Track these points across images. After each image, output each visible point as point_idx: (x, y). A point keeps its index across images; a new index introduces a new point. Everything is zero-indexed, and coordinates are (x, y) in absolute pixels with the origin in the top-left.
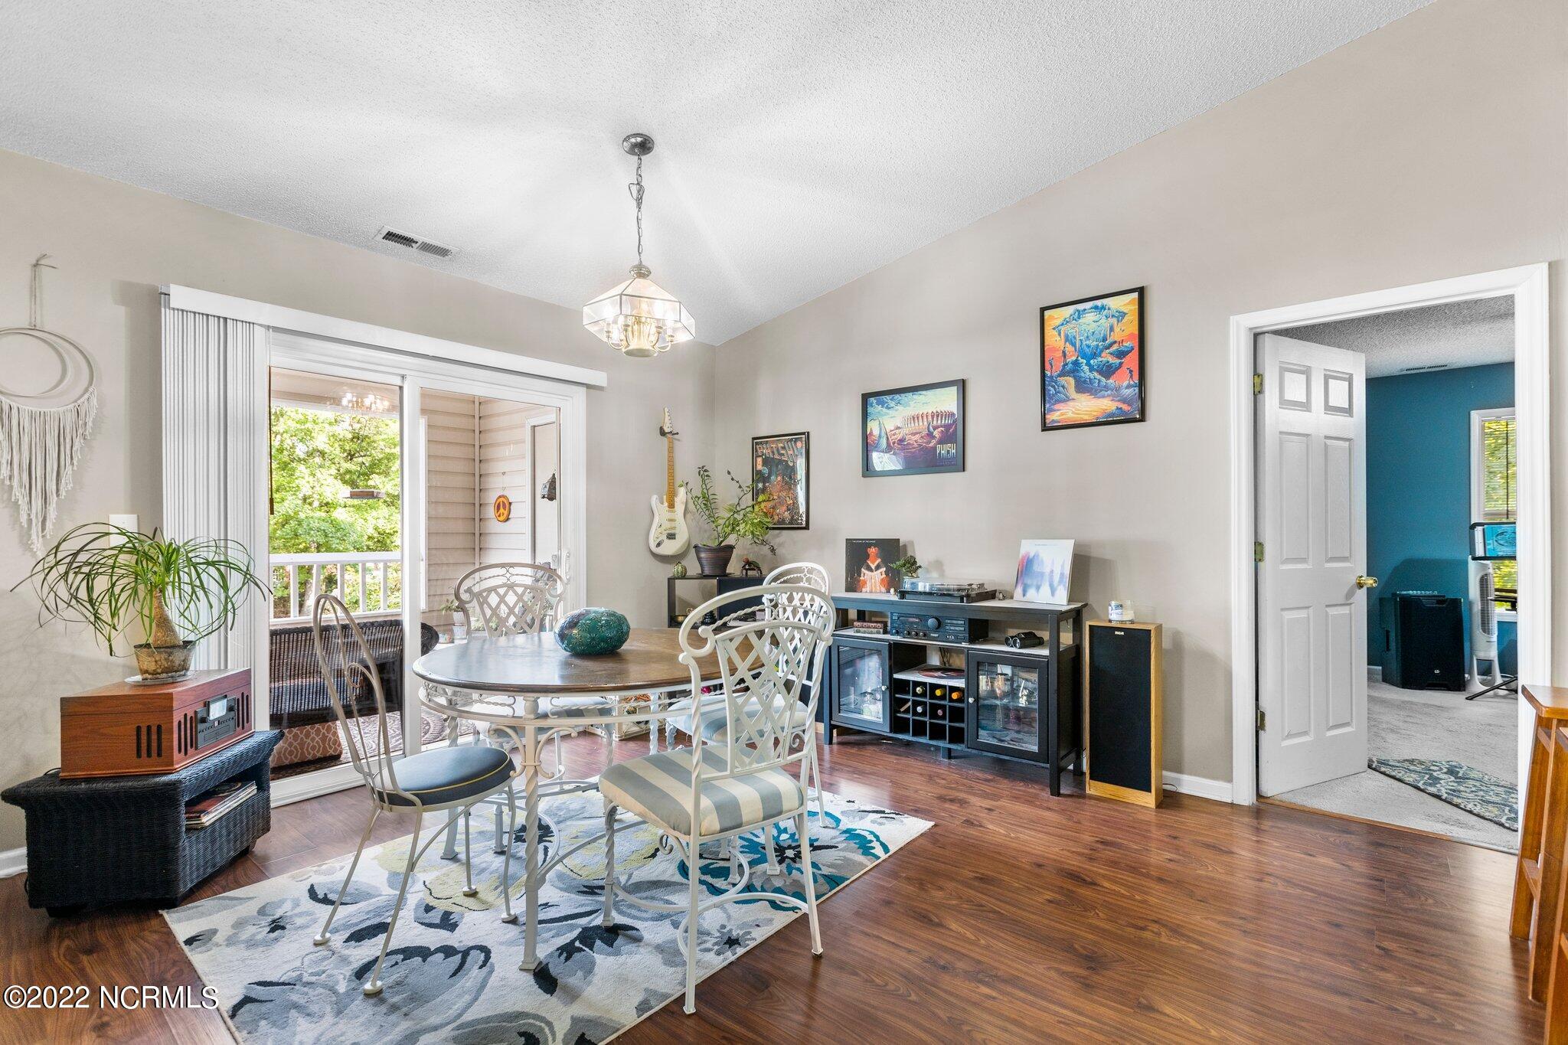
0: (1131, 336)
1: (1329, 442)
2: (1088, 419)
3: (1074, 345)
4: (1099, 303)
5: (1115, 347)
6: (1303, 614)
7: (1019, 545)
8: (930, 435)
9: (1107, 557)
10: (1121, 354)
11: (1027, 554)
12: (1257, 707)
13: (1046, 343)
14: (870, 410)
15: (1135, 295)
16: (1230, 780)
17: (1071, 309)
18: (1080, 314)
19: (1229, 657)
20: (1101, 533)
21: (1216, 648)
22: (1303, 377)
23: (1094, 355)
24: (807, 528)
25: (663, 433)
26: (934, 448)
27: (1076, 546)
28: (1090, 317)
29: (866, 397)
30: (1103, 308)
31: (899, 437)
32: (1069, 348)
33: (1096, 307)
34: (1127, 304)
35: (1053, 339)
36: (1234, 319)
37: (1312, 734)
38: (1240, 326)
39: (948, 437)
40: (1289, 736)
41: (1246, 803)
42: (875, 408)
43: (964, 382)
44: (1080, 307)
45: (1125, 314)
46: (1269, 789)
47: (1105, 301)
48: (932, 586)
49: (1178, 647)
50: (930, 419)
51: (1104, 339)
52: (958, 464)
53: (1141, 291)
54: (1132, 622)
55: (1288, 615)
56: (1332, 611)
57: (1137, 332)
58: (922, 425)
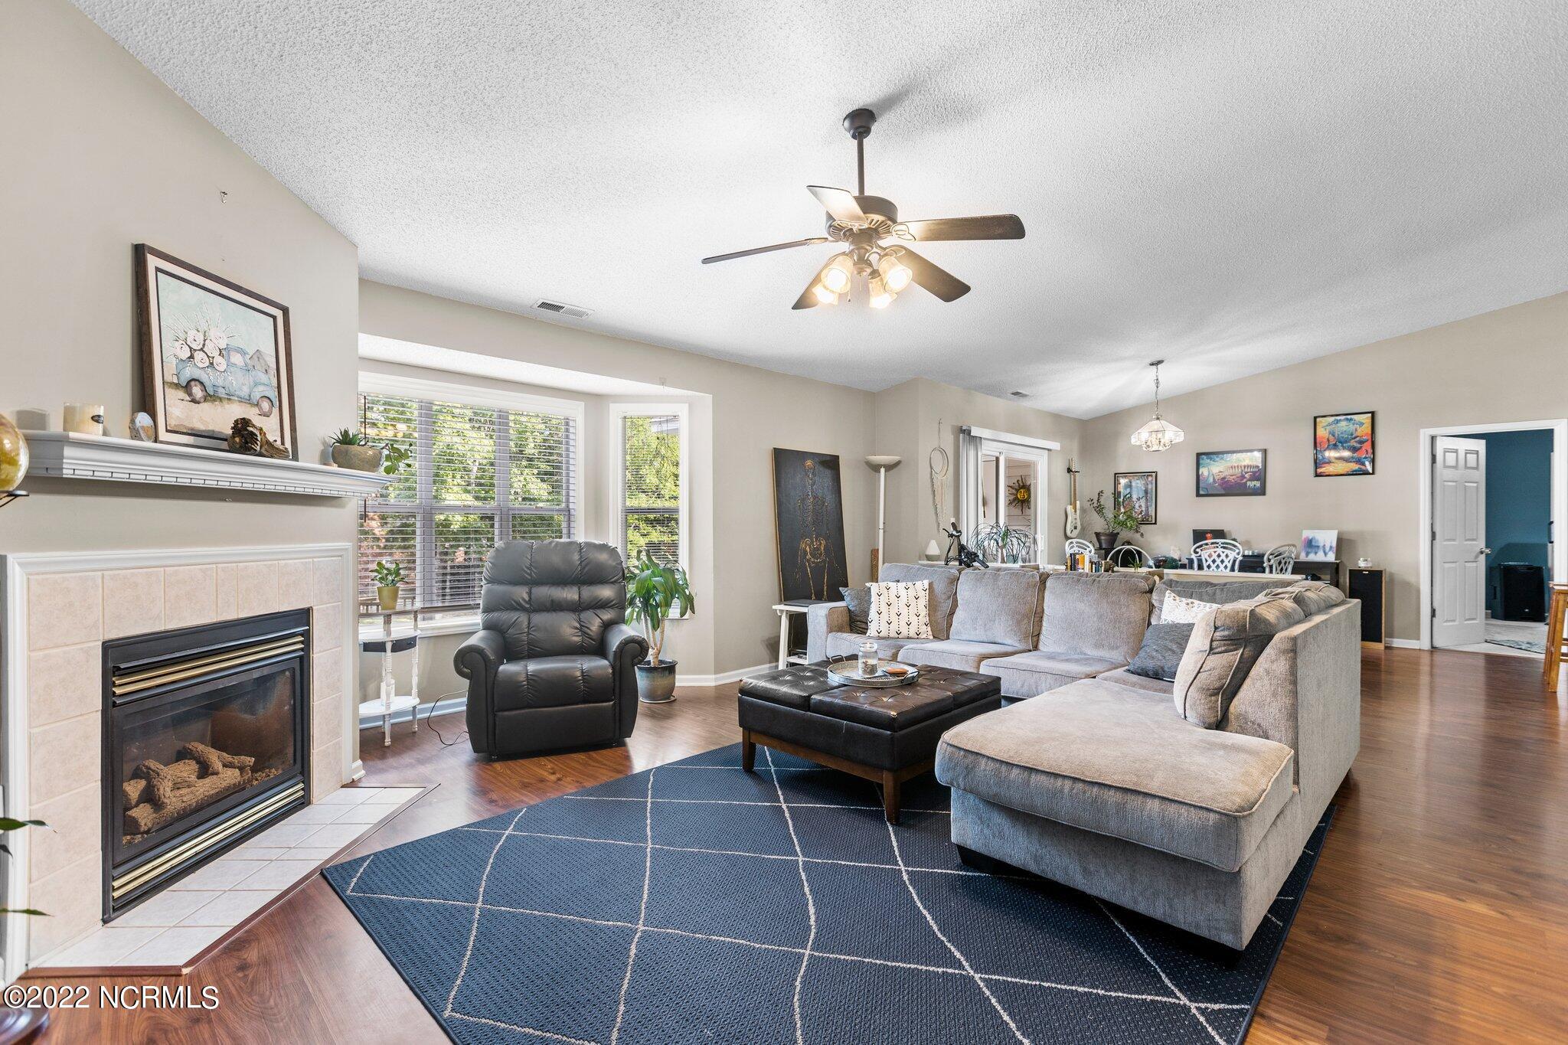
0: (1367, 434)
1: (1467, 484)
2: (1341, 472)
3: (1334, 436)
4: (1349, 417)
5: (1358, 439)
6: (1453, 565)
7: (1302, 533)
8: (1243, 477)
9: (1353, 539)
10: (1361, 442)
11: (1307, 537)
12: (1432, 607)
13: (1317, 434)
14: (1201, 462)
15: (1370, 415)
16: (1418, 639)
17: (1333, 418)
18: (1338, 421)
19: (1418, 583)
20: (1350, 527)
21: (1412, 580)
22: (1455, 454)
23: (1346, 442)
24: (1155, 523)
25: (1069, 470)
26: (1246, 483)
27: (1338, 533)
28: (1344, 424)
29: (1199, 455)
30: (1351, 419)
31: (1222, 476)
32: (1331, 437)
33: (1347, 419)
34: (1366, 419)
35: (1321, 432)
36: (1422, 431)
37: (1457, 621)
38: (1425, 434)
39: (1254, 478)
40: (1447, 621)
41: (1427, 649)
42: (1205, 460)
43: (1265, 450)
44: (1338, 418)
45: (1364, 424)
46: (1438, 643)
47: (1352, 417)
48: (1253, 553)
49: (1392, 579)
50: (1243, 468)
51: (1352, 435)
52: (1262, 491)
53: (1373, 413)
54: (1371, 567)
55: (1447, 565)
56: (1468, 564)
57: (1370, 432)
58: (1238, 472)
